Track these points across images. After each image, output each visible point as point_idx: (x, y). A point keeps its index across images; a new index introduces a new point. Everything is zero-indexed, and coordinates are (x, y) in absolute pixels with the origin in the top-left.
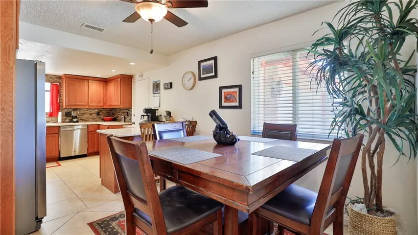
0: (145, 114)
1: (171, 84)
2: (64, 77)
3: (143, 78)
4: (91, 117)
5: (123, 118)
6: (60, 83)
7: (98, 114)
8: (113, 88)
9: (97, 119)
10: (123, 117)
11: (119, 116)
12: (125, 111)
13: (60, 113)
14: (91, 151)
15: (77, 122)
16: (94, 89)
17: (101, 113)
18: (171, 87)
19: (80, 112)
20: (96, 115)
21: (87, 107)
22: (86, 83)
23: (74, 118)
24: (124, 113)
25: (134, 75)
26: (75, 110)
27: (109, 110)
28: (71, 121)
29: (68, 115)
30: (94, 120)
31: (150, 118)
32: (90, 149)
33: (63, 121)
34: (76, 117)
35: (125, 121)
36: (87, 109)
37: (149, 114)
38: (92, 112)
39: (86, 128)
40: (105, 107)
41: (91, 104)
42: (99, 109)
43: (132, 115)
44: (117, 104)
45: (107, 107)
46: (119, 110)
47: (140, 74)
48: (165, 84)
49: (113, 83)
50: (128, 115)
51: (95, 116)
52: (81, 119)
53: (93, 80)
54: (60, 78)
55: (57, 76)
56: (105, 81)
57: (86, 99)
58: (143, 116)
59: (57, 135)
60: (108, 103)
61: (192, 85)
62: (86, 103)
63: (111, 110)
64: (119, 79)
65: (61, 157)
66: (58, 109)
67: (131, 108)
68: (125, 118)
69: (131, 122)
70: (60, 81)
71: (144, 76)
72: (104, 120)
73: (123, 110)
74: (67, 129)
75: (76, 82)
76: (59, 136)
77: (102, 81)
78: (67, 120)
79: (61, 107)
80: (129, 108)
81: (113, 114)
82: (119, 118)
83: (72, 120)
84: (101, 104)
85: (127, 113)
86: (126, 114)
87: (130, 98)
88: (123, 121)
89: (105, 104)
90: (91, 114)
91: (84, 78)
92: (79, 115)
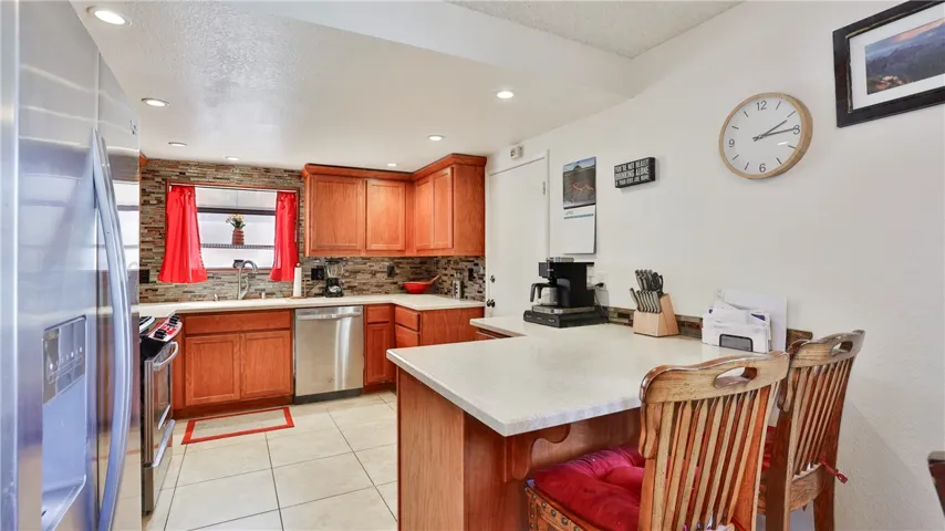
0: (546, 281)
1: (652, 161)
2: (306, 173)
3: (521, 161)
4: (374, 281)
5: (458, 287)
6: (299, 190)
7: (391, 273)
8: (431, 197)
9: (387, 288)
10: (458, 283)
11: (444, 278)
12: (462, 265)
13: (298, 272)
14: (372, 379)
15: (339, 294)
16: (381, 201)
17: (397, 271)
18: (652, 178)
19: (348, 268)
20: (385, 276)
21: (363, 255)
22: (360, 188)
23: (332, 285)
24: (461, 271)
25: (491, 155)
26: (332, 261)
27: (418, 261)
28: (326, 293)
29: (317, 274)
30: (380, 289)
31: (565, 295)
32: (369, 372)
33: (306, 294)
34: (335, 282)
35: (463, 296)
36: (363, 258)
37: (560, 281)
38: (376, 268)
39: (360, 313)
40: (407, 254)
41: (374, 247)
42: (392, 259)
43: (487, 279)
44: (441, 244)
45: (414, 254)
46: (443, 261)
47: (515, 147)
48: (619, 169)
49: (430, 184)
50: (471, 277)
51: (382, 278)
52: (349, 288)
53: (376, 178)
54: (299, 175)
55: (291, 172)
56: (408, 181)
57: (361, 231)
58: (540, 286)
59: (288, 332)
60: (417, 244)
61: (786, 156)
62: (359, 245)
63: (424, 261)
64: (448, 171)
65: (298, 394)
66: (295, 261)
67: (481, 256)
68: (463, 286)
69: (482, 299)
70: (299, 185)
71: (526, 151)
72: (405, 290)
73: (456, 263)
74: (311, 317)
75: (335, 185)
76: (291, 337)
77: (402, 181)
78: (316, 290)
79: (301, 255)
80: (477, 257)
81: (429, 272)
82: (446, 285)
83: (326, 289)
84: (399, 246)
85: (471, 271)
86: (466, 274)
87: (479, 226)
88: (458, 295)
89: (407, 245)
90: (374, 274)
91: (355, 173)
92: (344, 276)
